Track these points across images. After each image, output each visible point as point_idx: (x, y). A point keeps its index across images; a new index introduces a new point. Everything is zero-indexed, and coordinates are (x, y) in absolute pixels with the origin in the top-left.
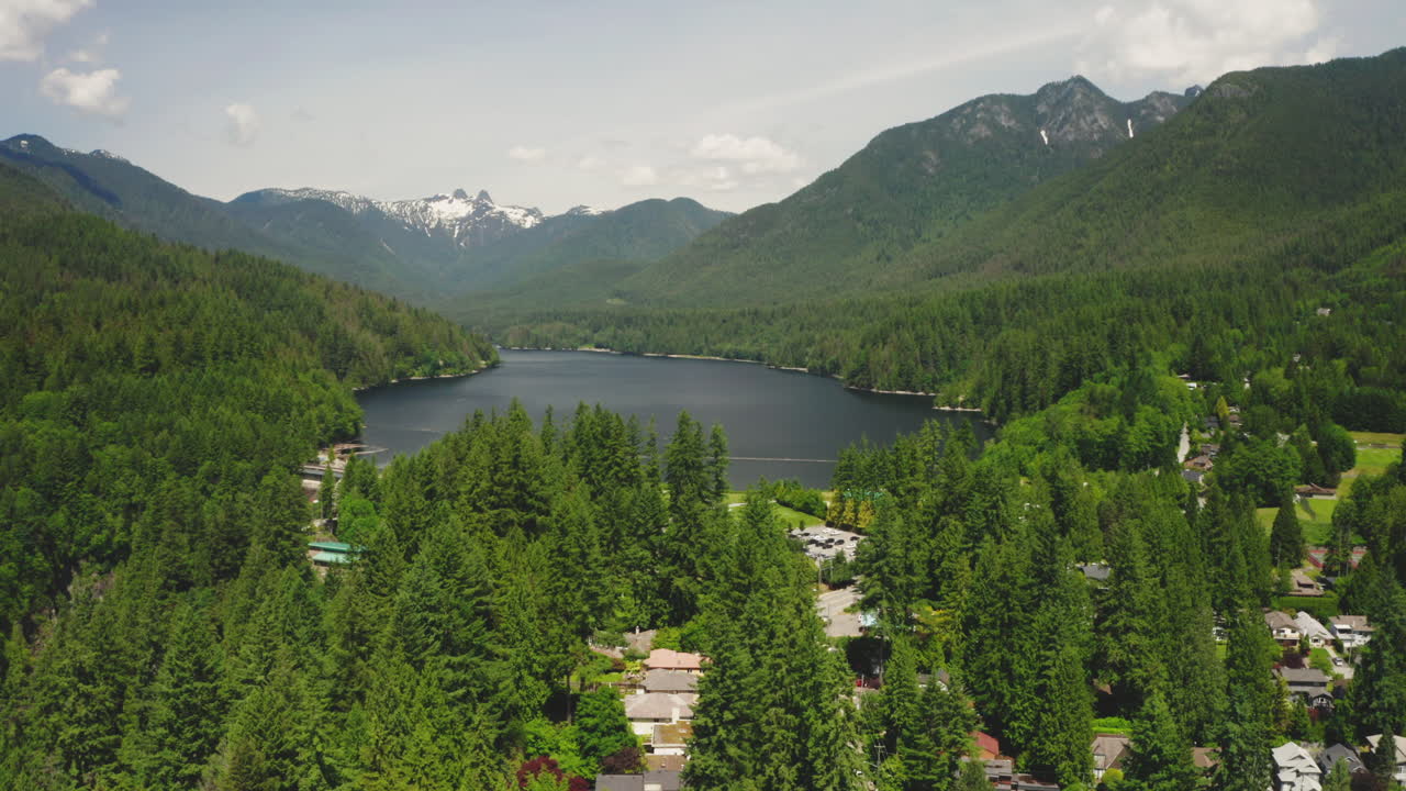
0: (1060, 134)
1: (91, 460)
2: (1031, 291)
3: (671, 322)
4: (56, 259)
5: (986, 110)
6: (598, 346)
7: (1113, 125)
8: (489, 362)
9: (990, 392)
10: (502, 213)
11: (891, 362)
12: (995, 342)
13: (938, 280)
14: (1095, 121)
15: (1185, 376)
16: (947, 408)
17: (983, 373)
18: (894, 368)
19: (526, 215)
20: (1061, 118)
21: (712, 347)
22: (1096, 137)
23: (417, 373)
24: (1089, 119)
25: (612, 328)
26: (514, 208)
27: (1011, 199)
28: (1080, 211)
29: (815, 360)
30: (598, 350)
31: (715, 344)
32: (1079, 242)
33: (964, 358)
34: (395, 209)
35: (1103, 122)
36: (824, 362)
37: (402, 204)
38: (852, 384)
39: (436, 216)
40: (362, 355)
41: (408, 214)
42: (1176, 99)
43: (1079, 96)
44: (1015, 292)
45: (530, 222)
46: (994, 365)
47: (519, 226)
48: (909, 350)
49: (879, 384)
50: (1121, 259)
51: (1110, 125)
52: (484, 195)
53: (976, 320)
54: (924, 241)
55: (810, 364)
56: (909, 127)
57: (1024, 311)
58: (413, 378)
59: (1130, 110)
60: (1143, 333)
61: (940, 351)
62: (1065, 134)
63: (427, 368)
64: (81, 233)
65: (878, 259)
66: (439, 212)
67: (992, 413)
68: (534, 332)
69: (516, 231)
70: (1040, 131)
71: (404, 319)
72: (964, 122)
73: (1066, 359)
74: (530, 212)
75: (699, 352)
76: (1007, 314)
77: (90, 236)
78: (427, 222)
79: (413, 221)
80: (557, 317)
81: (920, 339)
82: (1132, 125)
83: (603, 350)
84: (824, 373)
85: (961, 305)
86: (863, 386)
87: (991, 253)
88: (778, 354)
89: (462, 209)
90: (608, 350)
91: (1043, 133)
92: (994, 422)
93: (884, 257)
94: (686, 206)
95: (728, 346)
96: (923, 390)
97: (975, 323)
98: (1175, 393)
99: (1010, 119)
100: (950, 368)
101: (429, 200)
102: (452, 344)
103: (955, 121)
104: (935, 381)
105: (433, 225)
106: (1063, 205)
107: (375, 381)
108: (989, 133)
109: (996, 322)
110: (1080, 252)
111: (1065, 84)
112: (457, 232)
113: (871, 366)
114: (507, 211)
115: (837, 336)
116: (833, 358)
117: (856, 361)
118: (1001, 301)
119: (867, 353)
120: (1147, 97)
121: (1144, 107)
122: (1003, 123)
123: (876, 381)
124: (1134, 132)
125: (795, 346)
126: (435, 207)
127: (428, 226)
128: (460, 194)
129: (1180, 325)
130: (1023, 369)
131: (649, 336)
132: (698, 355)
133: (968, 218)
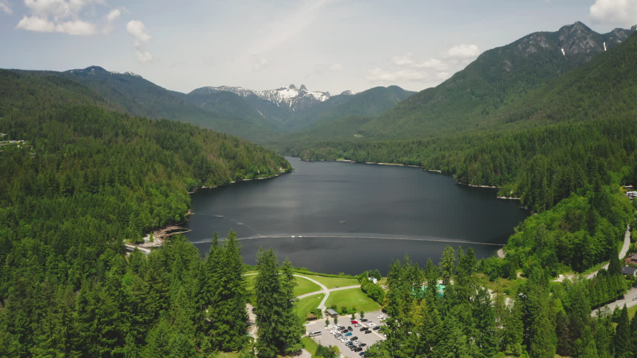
0: (571, 50)
1: (11, 247)
2: (551, 132)
3: (379, 147)
4: (72, 127)
5: (535, 40)
6: (346, 159)
7: (597, 45)
8: (287, 169)
9: (526, 189)
10: (311, 95)
11: (478, 171)
12: (531, 161)
13: (510, 124)
14: (588, 43)
15: (630, 186)
16: (504, 198)
17: (523, 179)
18: (480, 173)
19: (322, 96)
20: (571, 42)
21: (398, 159)
22: (588, 51)
23: (246, 177)
24: (585, 42)
25: (352, 150)
26: (317, 92)
27: (547, 83)
28: (580, 88)
29: (445, 167)
30: (346, 161)
31: (400, 158)
32: (579, 103)
33: (516, 168)
34: (263, 94)
35: (591, 43)
36: (449, 168)
37: (266, 92)
38: (459, 181)
39: (281, 97)
40: (214, 171)
41: (269, 96)
42: (627, 31)
43: (579, 32)
44: (543, 133)
45: (324, 98)
46: (529, 174)
47: (319, 101)
48: (488, 164)
49: (472, 182)
50: (601, 113)
51: (595, 46)
52: (303, 87)
53: (523, 147)
54: (505, 104)
55: (442, 169)
56: (497, 49)
57: (548, 144)
58: (244, 180)
59: (605, 37)
60: (605, 163)
61: (504, 165)
62: (573, 50)
63: (251, 175)
64: (85, 115)
65: (482, 114)
66: (283, 95)
67: (525, 203)
68: (316, 152)
69: (318, 103)
70: (561, 49)
71: (241, 151)
72: (524, 46)
73: (561, 180)
74: (324, 94)
75: (392, 161)
76: (539, 144)
77: (90, 116)
78: (277, 100)
79: (271, 100)
80: (328, 144)
81: (493, 159)
82: (606, 45)
83: (348, 161)
84: (448, 174)
85: (515, 140)
86: (465, 183)
87: (536, 110)
88: (428, 163)
89: (293, 93)
90: (350, 161)
91: (562, 50)
92: (526, 208)
93: (485, 113)
94: (395, 89)
95: (405, 159)
96: (495, 185)
97: (522, 150)
98: (622, 208)
99: (546, 43)
100: (509, 173)
101: (278, 90)
102: (265, 163)
103: (519, 45)
104: (501, 180)
105: (280, 101)
106: (571, 86)
107: (221, 183)
108: (536, 51)
109: (533, 149)
110: (580, 109)
111: (573, 26)
112: (291, 104)
113: (469, 173)
114: (314, 94)
115: (457, 154)
116: (453, 166)
117: (462, 170)
118: (536, 138)
119: (467, 165)
120: (613, 31)
121: (612, 36)
122: (543, 46)
123: (471, 180)
124: (607, 48)
125: (436, 159)
126: (281, 93)
127: (278, 101)
128: (292, 87)
129: (628, 155)
130: (542, 180)
131: (369, 154)
132: (391, 163)
133: (526, 93)
